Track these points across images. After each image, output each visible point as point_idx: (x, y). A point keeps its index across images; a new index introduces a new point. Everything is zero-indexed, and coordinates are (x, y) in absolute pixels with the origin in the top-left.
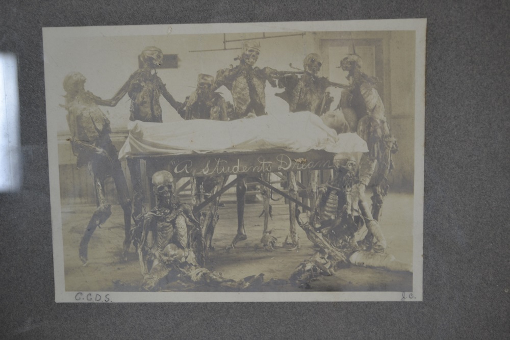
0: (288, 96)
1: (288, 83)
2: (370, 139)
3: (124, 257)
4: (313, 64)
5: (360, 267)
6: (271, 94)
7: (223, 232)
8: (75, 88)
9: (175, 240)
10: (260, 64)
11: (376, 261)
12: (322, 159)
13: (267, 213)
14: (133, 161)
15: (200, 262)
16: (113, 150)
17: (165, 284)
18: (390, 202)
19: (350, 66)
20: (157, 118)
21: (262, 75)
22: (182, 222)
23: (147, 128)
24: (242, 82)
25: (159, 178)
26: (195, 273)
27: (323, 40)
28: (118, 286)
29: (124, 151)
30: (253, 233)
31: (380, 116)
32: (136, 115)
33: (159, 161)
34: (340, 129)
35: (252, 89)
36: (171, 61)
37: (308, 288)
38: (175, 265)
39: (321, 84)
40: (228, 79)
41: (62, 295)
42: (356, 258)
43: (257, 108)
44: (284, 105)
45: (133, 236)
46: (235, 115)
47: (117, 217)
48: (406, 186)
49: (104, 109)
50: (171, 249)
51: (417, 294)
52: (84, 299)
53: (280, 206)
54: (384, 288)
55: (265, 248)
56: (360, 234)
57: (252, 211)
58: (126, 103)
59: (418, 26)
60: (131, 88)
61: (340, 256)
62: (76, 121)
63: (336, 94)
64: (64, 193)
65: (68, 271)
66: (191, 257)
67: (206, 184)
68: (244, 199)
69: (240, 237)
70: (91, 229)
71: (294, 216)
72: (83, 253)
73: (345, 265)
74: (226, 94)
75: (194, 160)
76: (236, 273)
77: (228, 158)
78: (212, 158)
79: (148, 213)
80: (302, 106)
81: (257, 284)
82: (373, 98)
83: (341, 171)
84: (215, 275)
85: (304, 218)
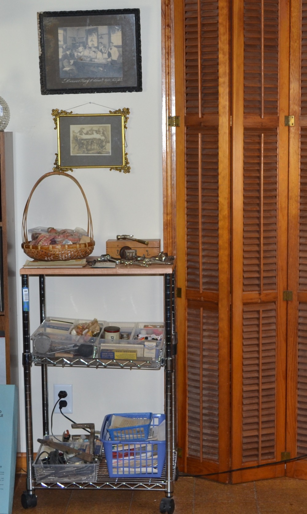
0: (96, 133)
1: (96, 131)
2: (105, 137)
3: (78, 150)
4: (99, 129)
5: (104, 151)
6: (94, 132)
7: (89, 147)
8: (73, 132)
9: (84, 148)
10: (93, 129)
11: (106, 151)
12: (100, 139)
13: (94, 145)
14: (80, 140)
15: (87, 151)
16: (77, 138)
17: (83, 153)
18: (107, 144)
19: (103, 129)
20: (82, 135)
21: (94, 130)
22: (85, 146)
23: (81, 136)
24: (91, 131)
25: (82, 141)
26: (86, 152)
27: (100, 127)
28: (78, 153)
29: (79, 138)
30: (93, 147)
31: (106, 135)
32: (80, 134)
33: (83, 140)
34: (102, 136)
35: (92, 132)
36: (84, 129)
37: (99, 153)
38: (84, 151)
39: (100, 131)
40: (90, 131)
41: (71, 154)
42: (104, 150)
43: (93, 134)
44: (96, 134)
45: (79, 148)
46: (91, 134)
47: (78, 146)
48: (109, 142)
49: (76, 134)
50: (84, 149)
51: (110, 154)
52: (74, 155)
53: (95, 144)
54: (107, 154)
55: (94, 149)
56: (104, 148)
57: (92, 145)
58: (79, 133)
59: (110, 125)
60: (80, 132)
61: (102, 150)
62: (74, 135)
63: (101, 132)
64: (72, 143)
65: (72, 152)
66: (86, 150)
67: (87, 142)
68: (91, 144)
69: (91, 148)
70: (75, 147)
71: (97, 146)
72: (74, 149)
73: (103, 151)
74: (90, 132)
75: (86, 139)
76: (91, 152)
77: (90, 139)
78: (88, 139)
79: (81, 145)
80: (98, 134)
81: (93, 153)
82: (105, 133)
83: (102, 141)
84: (88, 152)
85: (98, 146)
